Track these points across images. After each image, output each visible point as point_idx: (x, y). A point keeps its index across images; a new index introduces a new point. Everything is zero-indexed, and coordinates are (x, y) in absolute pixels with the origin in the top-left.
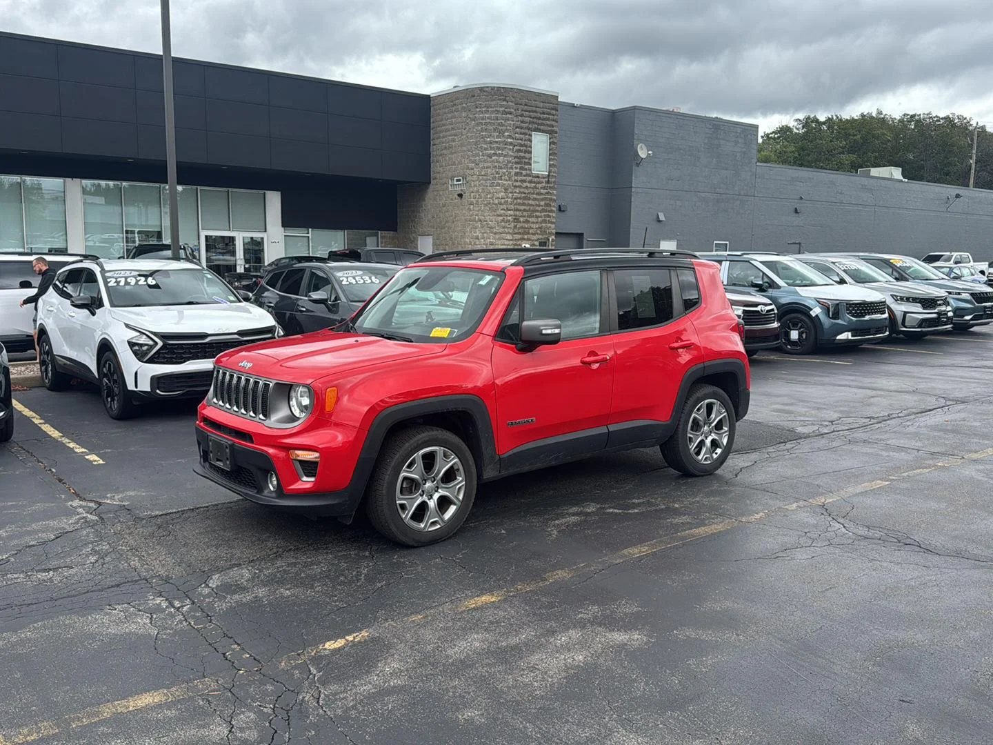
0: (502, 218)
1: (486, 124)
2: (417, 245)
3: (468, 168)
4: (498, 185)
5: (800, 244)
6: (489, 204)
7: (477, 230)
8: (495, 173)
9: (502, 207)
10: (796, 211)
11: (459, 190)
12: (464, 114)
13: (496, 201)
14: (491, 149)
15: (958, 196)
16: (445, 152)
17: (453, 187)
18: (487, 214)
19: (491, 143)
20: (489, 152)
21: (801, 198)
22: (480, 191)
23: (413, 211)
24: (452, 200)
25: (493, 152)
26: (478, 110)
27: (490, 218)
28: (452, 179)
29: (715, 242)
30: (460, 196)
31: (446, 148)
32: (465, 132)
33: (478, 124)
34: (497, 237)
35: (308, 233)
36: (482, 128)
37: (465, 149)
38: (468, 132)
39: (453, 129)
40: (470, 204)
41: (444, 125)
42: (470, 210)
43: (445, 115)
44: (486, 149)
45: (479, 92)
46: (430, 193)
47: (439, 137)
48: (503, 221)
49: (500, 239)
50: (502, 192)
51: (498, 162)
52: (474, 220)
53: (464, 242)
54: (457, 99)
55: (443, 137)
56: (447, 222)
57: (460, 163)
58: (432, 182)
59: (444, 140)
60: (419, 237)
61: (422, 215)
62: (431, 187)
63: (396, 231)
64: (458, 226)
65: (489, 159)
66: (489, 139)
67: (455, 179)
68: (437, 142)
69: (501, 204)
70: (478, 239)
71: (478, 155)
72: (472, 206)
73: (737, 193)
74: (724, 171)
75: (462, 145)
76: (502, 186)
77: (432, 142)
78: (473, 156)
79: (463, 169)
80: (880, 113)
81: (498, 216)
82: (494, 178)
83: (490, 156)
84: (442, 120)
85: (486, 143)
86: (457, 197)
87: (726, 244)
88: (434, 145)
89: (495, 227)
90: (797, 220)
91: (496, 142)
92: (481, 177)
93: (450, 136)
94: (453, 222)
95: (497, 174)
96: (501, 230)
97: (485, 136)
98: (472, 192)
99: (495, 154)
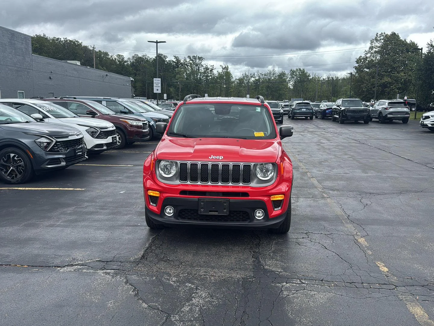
5: (53, 93)
10: (50, 78)
15: (107, 75)
21: (52, 72)
29: (18, 91)
73: (25, 68)
74: (18, 57)
80: (44, 35)
87: (23, 92)
90: (50, 82)
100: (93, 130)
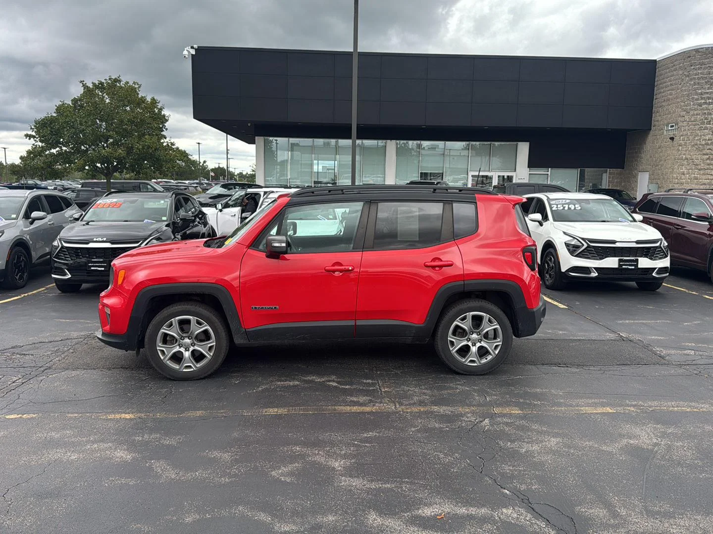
0: (707, 156)
1: (699, 79)
2: (637, 180)
3: (680, 116)
4: (706, 128)
6: (696, 144)
7: (683, 167)
8: (704, 119)
9: (708, 147)
11: (671, 134)
12: (681, 72)
13: (704, 143)
14: (702, 99)
16: (663, 104)
17: (667, 132)
18: (694, 153)
19: (702, 94)
20: (700, 101)
22: (689, 134)
23: (636, 153)
24: (666, 142)
25: (703, 101)
26: (692, 68)
27: (697, 157)
28: (667, 126)
30: (672, 139)
31: (665, 101)
32: (680, 86)
33: (691, 80)
34: (702, 172)
35: (548, 172)
36: (694, 82)
37: (679, 100)
38: (683, 86)
39: (671, 85)
40: (680, 146)
41: (665, 82)
42: (679, 151)
43: (666, 75)
44: (697, 99)
45: (694, 53)
46: (650, 138)
47: (661, 93)
48: (708, 159)
49: (704, 174)
50: (709, 134)
51: (707, 109)
52: (682, 159)
53: (673, 176)
54: (676, 61)
55: (664, 92)
56: (661, 161)
57: (674, 112)
58: (652, 128)
59: (664, 94)
60: (640, 173)
61: (643, 155)
62: (651, 132)
63: (623, 168)
64: (668, 164)
65: (699, 107)
66: (700, 91)
67: (670, 125)
68: (658, 96)
69: (707, 144)
70: (684, 174)
71: (689, 105)
72: (680, 148)
75: (677, 98)
76: (710, 129)
77: (655, 97)
78: (684, 106)
79: (676, 117)
81: (704, 154)
82: (703, 123)
83: (700, 105)
84: (664, 79)
85: (697, 94)
86: (669, 140)
88: (656, 99)
89: (700, 165)
91: (707, 93)
92: (690, 123)
93: (668, 91)
94: (665, 161)
95: (705, 119)
96: (706, 167)
97: (697, 89)
98: (682, 136)
99: (705, 103)
100: (574, 242)
